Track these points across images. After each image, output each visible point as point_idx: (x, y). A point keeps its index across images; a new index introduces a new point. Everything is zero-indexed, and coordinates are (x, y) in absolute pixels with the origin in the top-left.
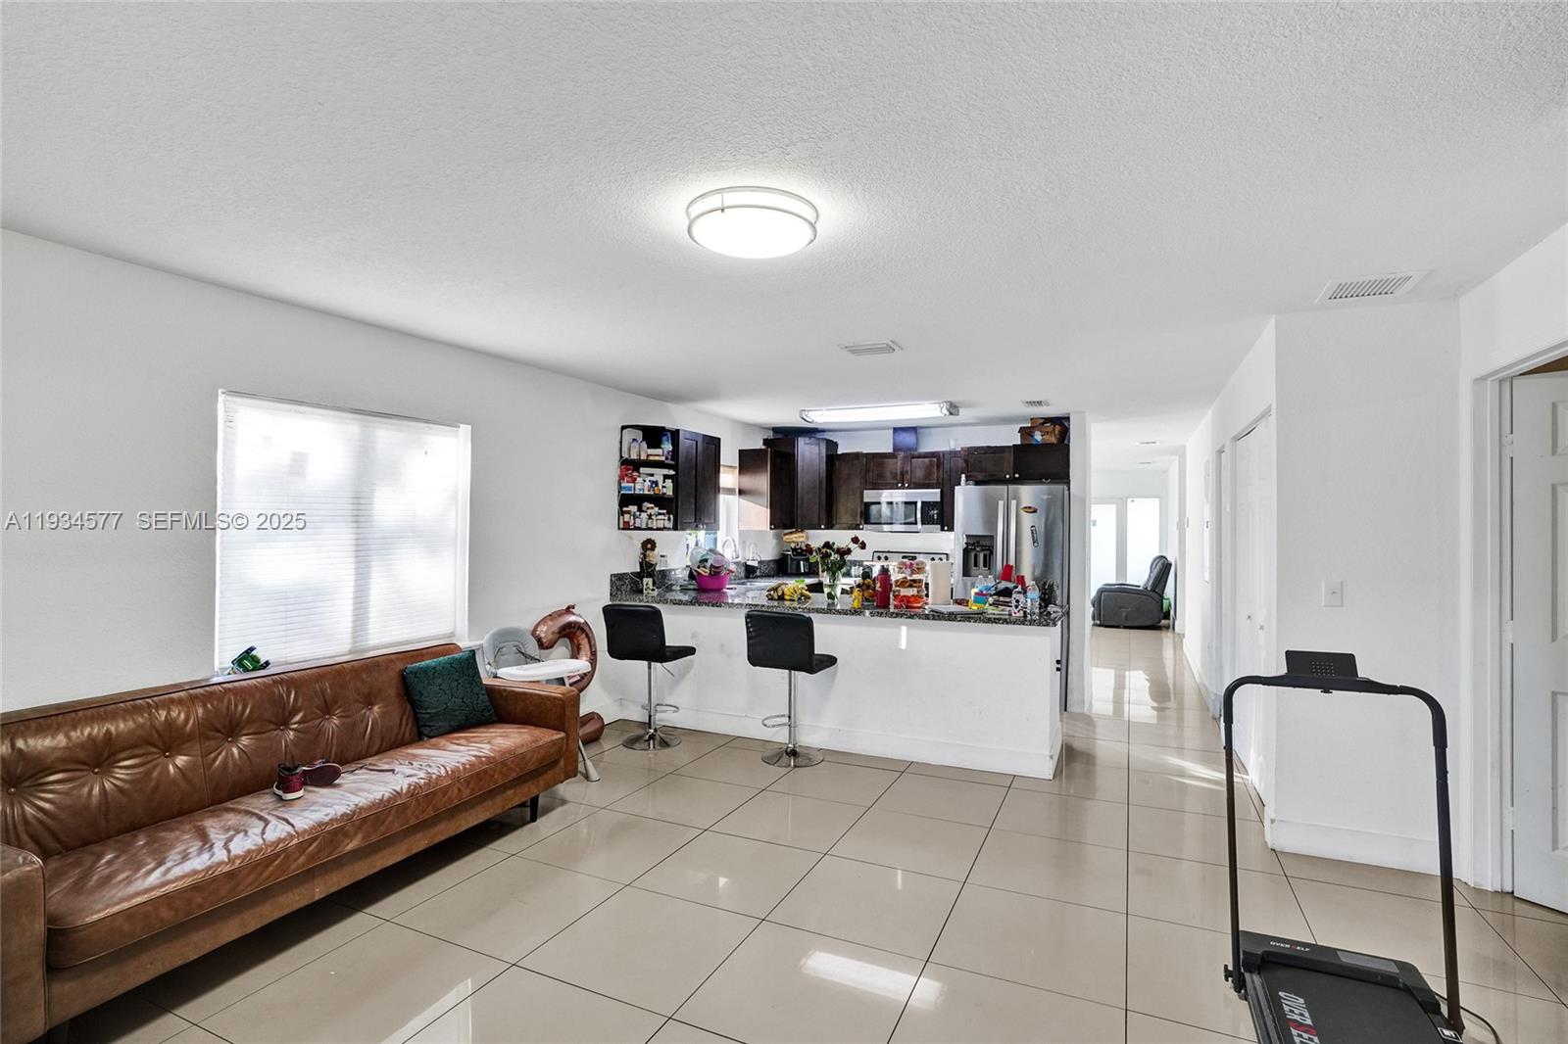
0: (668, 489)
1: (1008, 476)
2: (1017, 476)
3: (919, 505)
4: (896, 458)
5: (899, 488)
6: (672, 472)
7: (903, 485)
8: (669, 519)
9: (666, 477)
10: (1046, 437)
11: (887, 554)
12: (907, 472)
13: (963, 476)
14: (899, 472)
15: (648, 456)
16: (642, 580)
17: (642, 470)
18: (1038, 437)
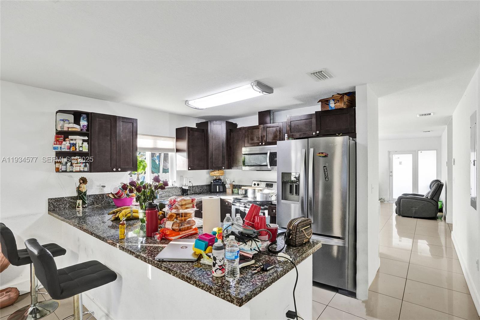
0: (85, 148)
1: (314, 134)
2: (318, 132)
3: (268, 154)
4: (259, 129)
5: (260, 145)
6: (86, 138)
7: (262, 144)
8: (85, 166)
9: (84, 141)
10: (338, 104)
11: (259, 183)
12: (264, 136)
13: (286, 135)
14: (260, 137)
15: (69, 128)
16: (77, 201)
17: (70, 137)
18: (332, 105)
